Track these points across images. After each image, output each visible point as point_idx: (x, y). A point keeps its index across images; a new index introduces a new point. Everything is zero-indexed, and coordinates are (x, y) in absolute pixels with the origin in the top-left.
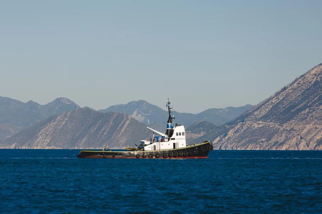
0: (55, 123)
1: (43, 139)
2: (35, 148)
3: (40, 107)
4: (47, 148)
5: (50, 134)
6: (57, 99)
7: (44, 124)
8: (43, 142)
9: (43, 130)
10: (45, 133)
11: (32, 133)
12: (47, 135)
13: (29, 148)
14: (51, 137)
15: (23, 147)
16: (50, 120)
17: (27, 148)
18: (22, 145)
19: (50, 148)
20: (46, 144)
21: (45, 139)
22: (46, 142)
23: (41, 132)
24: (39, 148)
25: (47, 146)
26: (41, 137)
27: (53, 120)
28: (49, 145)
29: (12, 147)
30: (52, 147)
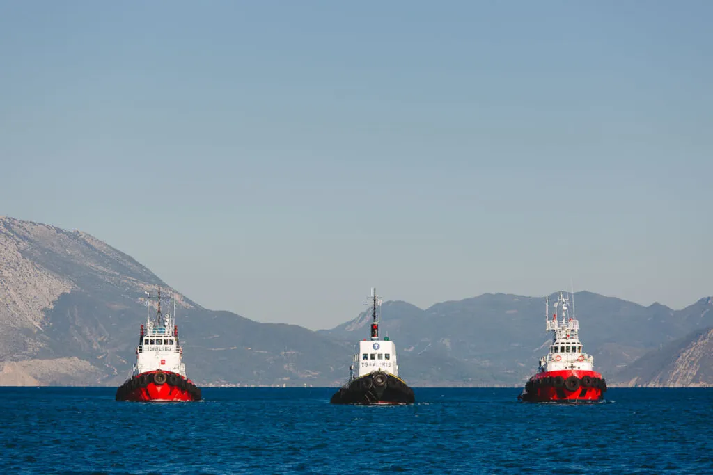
0: (705, 341)
1: (685, 369)
2: (671, 386)
3: (672, 314)
4: (692, 385)
5: (697, 360)
6: (703, 300)
7: (686, 343)
8: (685, 375)
9: (684, 354)
10: (688, 360)
11: (667, 360)
12: (692, 363)
13: (661, 386)
14: (699, 367)
15: (651, 383)
16: (696, 335)
17: (657, 386)
18: (648, 381)
19: (698, 386)
20: (690, 378)
21: (688, 369)
22: (691, 375)
23: (681, 357)
24: (678, 385)
25: (692, 381)
26: (681, 367)
27: (702, 336)
28: (695, 380)
29: (631, 385)
30: (701, 383)
